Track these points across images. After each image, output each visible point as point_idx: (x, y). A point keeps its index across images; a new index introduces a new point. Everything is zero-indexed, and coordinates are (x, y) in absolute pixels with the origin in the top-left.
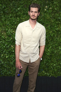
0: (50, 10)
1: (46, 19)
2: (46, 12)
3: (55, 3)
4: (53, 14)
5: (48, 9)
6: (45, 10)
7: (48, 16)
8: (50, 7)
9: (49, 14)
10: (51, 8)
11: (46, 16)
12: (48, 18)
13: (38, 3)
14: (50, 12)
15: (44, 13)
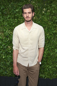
0: (48, 13)
1: (44, 21)
2: (44, 14)
3: (53, 6)
4: (51, 17)
5: (46, 12)
6: (43, 12)
7: (45, 18)
8: (48, 10)
9: (47, 17)
10: (49, 11)
11: (44, 18)
12: (45, 21)
13: (37, 5)
14: (48, 15)
15: (42, 15)
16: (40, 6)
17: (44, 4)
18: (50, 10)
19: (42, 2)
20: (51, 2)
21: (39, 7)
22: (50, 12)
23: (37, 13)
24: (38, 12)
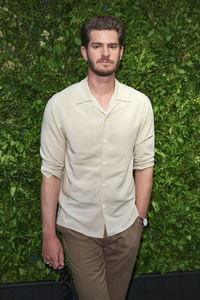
0: (58, 47)
1: (46, 76)
2: (43, 51)
3: (74, 20)
4: (70, 60)
5: (51, 43)
6: (42, 43)
7: (51, 64)
8: (57, 34)
9: (57, 59)
10: (61, 38)
11: (46, 66)
12: (51, 74)
13: (16, 20)
14: (59, 53)
15: (39, 55)
16: (30, 22)
17: (44, 13)
18: (65, 35)
19: (35, 9)
20: (68, 8)
21: (25, 27)
22: (66, 43)
23: (21, 47)
24: (24, 44)
